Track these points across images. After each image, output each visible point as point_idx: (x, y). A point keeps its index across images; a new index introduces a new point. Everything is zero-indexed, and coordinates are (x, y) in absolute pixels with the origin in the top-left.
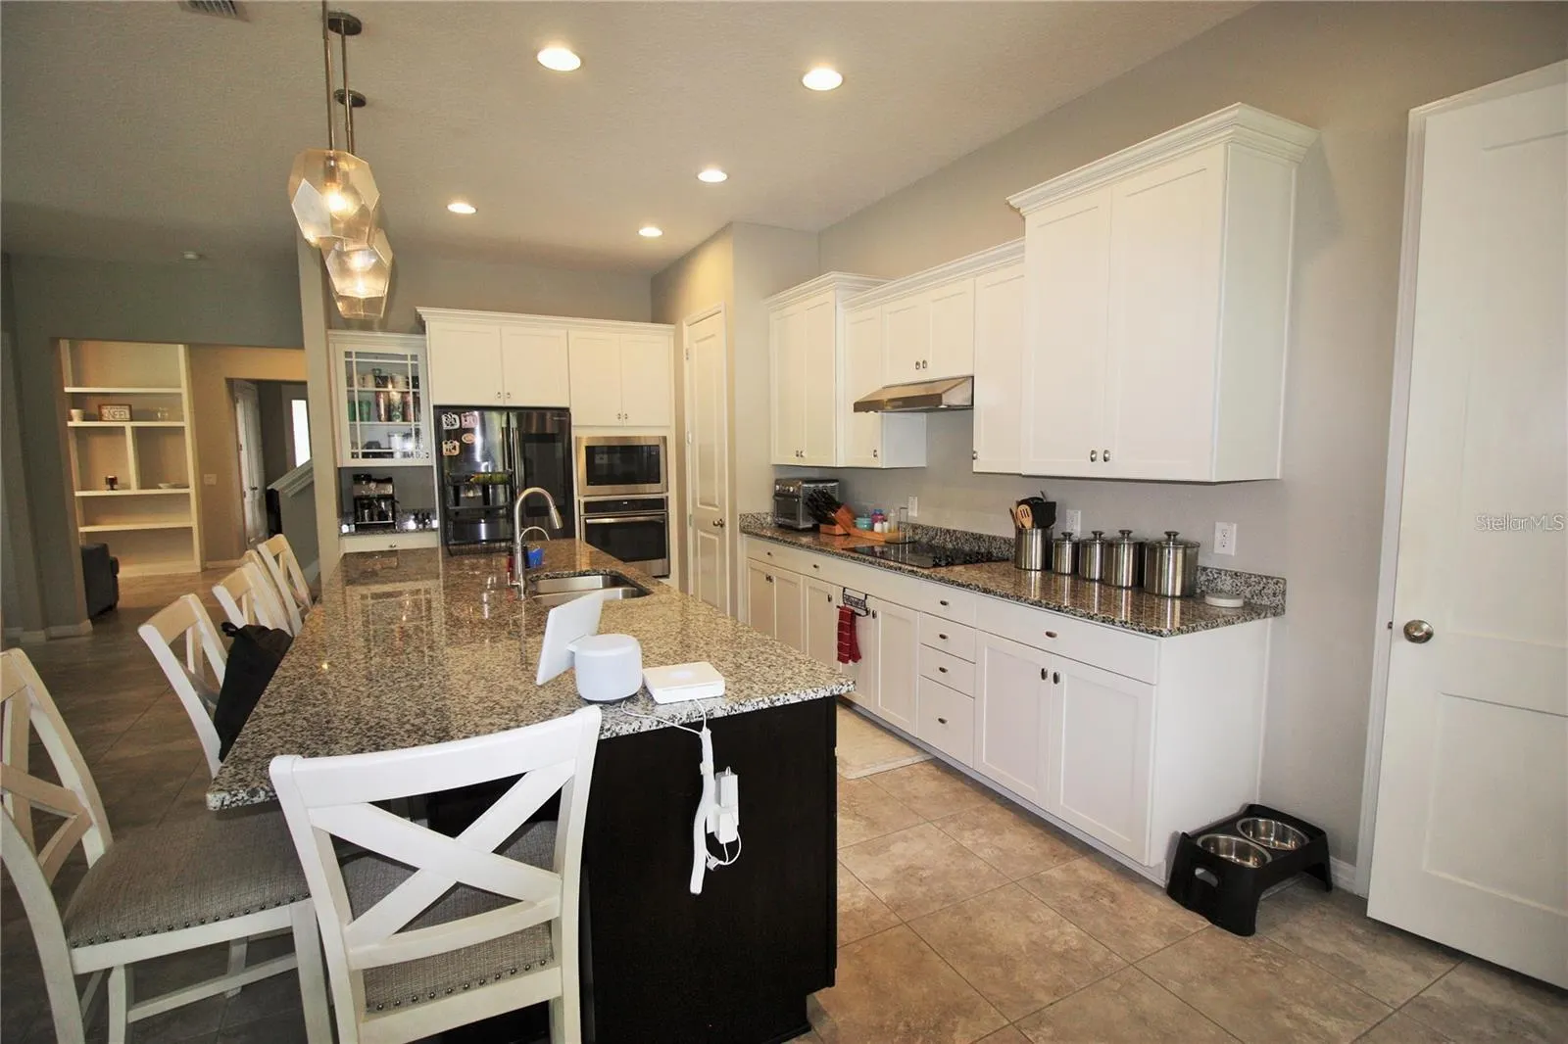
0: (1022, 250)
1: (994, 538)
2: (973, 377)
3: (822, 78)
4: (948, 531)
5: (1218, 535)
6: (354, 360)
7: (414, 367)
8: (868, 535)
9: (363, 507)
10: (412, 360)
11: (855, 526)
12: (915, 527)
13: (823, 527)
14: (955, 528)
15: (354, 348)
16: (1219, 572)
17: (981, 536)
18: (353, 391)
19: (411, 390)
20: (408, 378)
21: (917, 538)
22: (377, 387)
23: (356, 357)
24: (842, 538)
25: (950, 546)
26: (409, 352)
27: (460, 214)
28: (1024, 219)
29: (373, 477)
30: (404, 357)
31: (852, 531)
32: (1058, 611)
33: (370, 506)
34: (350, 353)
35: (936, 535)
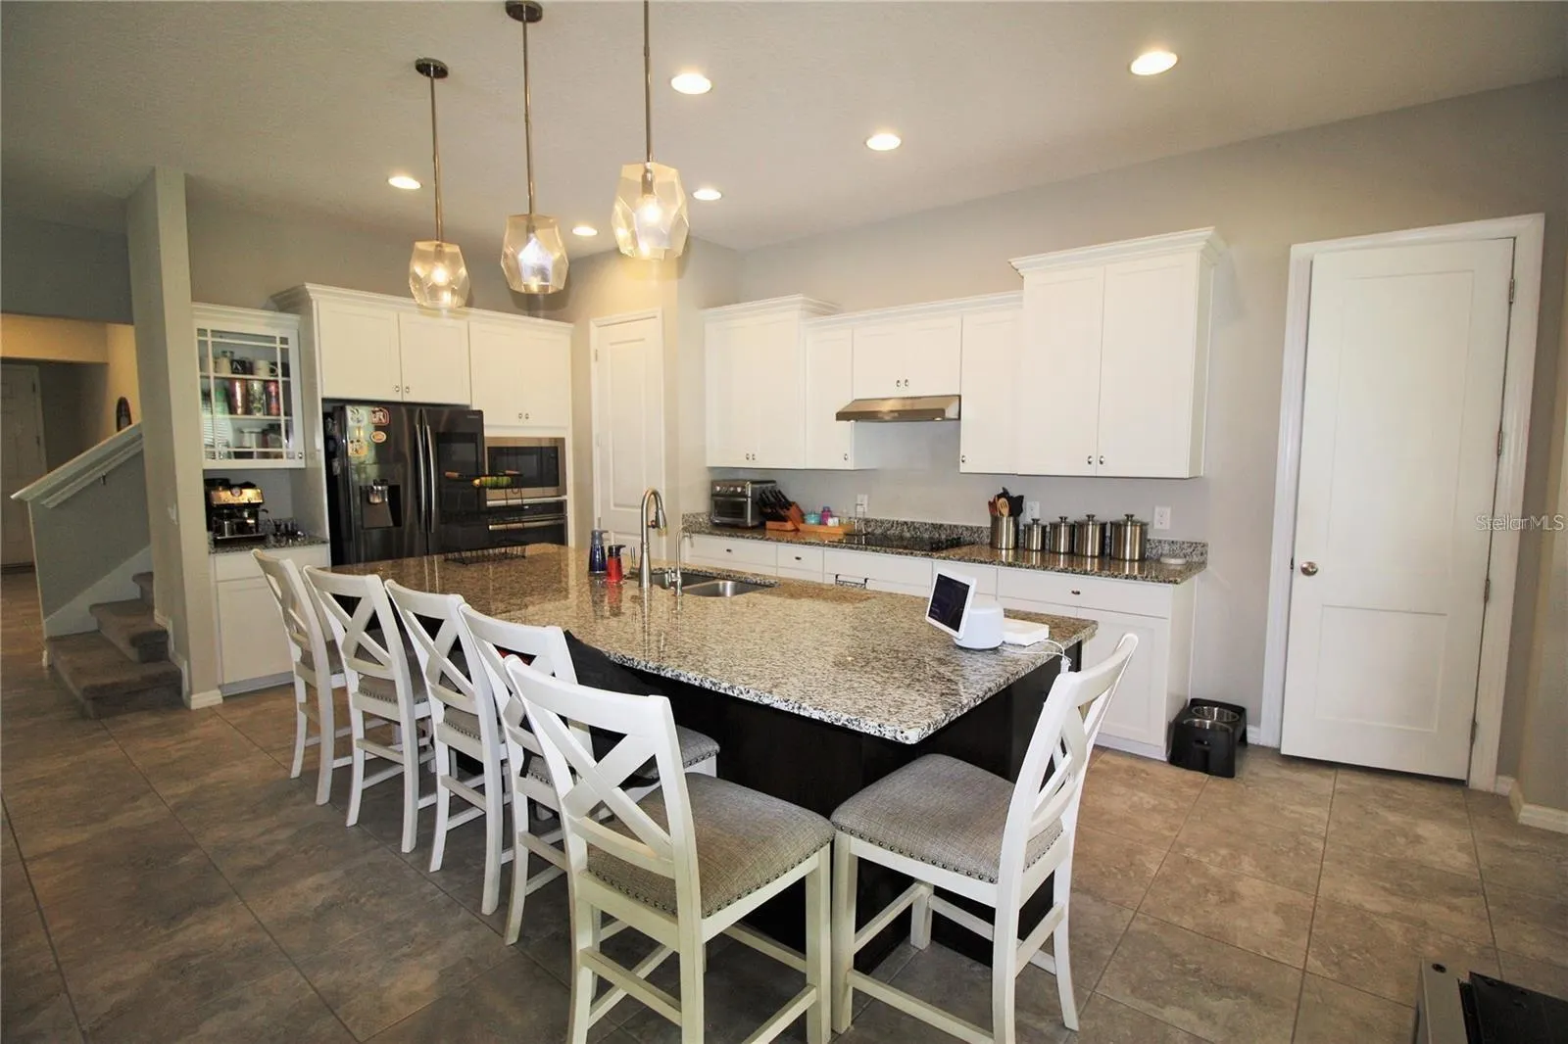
0: (1020, 299)
1: (955, 526)
2: (960, 397)
3: (885, 141)
4: (906, 523)
5: (1157, 517)
6: (209, 339)
7: (285, 352)
8: (822, 529)
9: (222, 517)
10: (281, 343)
11: (803, 522)
12: (867, 522)
13: (770, 524)
14: (912, 520)
15: (209, 326)
16: (1160, 542)
17: (941, 525)
18: (208, 377)
19: (280, 379)
20: (275, 364)
21: (870, 530)
22: (233, 373)
23: (213, 336)
24: (792, 533)
25: (908, 535)
26: (278, 334)
27: (405, 190)
28: (1023, 277)
29: (232, 482)
30: (272, 339)
31: (801, 527)
32: (1085, 574)
33: (229, 517)
34: (205, 331)
35: (892, 526)
